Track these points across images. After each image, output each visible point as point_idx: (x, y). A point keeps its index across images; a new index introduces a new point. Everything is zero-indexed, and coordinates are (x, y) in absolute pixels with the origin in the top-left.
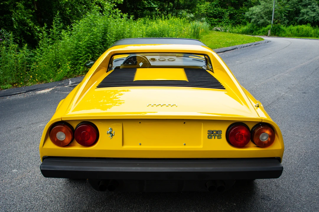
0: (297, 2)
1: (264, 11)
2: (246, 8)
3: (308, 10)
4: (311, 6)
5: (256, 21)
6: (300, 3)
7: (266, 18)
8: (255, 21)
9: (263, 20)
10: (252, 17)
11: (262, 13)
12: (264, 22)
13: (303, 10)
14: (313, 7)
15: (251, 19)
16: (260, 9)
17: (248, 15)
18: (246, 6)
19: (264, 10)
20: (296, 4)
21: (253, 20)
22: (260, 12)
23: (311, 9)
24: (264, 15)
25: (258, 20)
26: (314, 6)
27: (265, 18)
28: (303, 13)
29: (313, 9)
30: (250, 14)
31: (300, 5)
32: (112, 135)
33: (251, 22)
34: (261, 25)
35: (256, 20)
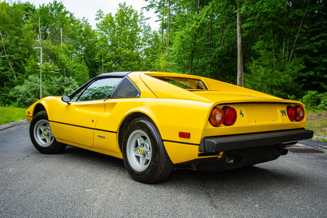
0: (60, 82)
1: (31, 90)
2: (8, 88)
3: (70, 88)
4: (73, 86)
5: (23, 100)
6: (62, 83)
7: (34, 97)
8: (21, 100)
9: (30, 99)
10: (17, 96)
11: (28, 92)
12: (31, 100)
13: (66, 89)
14: (74, 87)
15: (15, 98)
16: (26, 88)
17: (12, 95)
18: (7, 85)
19: (30, 88)
20: (59, 84)
21: (18, 99)
22: (26, 91)
23: (73, 89)
24: (31, 94)
25: (25, 99)
26: (75, 85)
27: (32, 97)
28: (67, 92)
29: (74, 88)
30: (15, 93)
31: (63, 84)
32: (243, 115)
33: (17, 101)
34: (29, 103)
35: (23, 98)
